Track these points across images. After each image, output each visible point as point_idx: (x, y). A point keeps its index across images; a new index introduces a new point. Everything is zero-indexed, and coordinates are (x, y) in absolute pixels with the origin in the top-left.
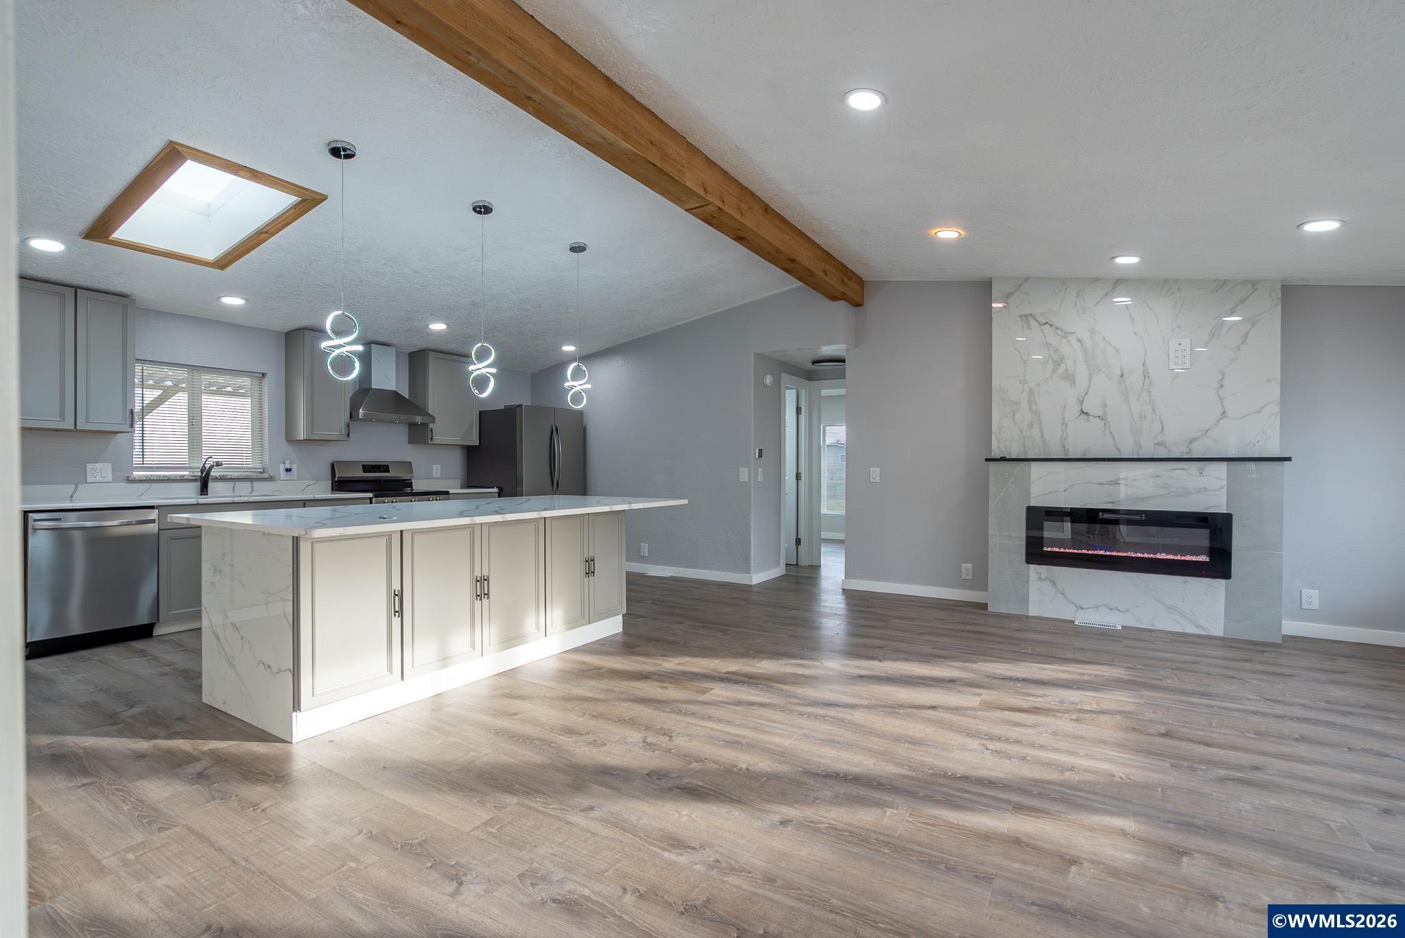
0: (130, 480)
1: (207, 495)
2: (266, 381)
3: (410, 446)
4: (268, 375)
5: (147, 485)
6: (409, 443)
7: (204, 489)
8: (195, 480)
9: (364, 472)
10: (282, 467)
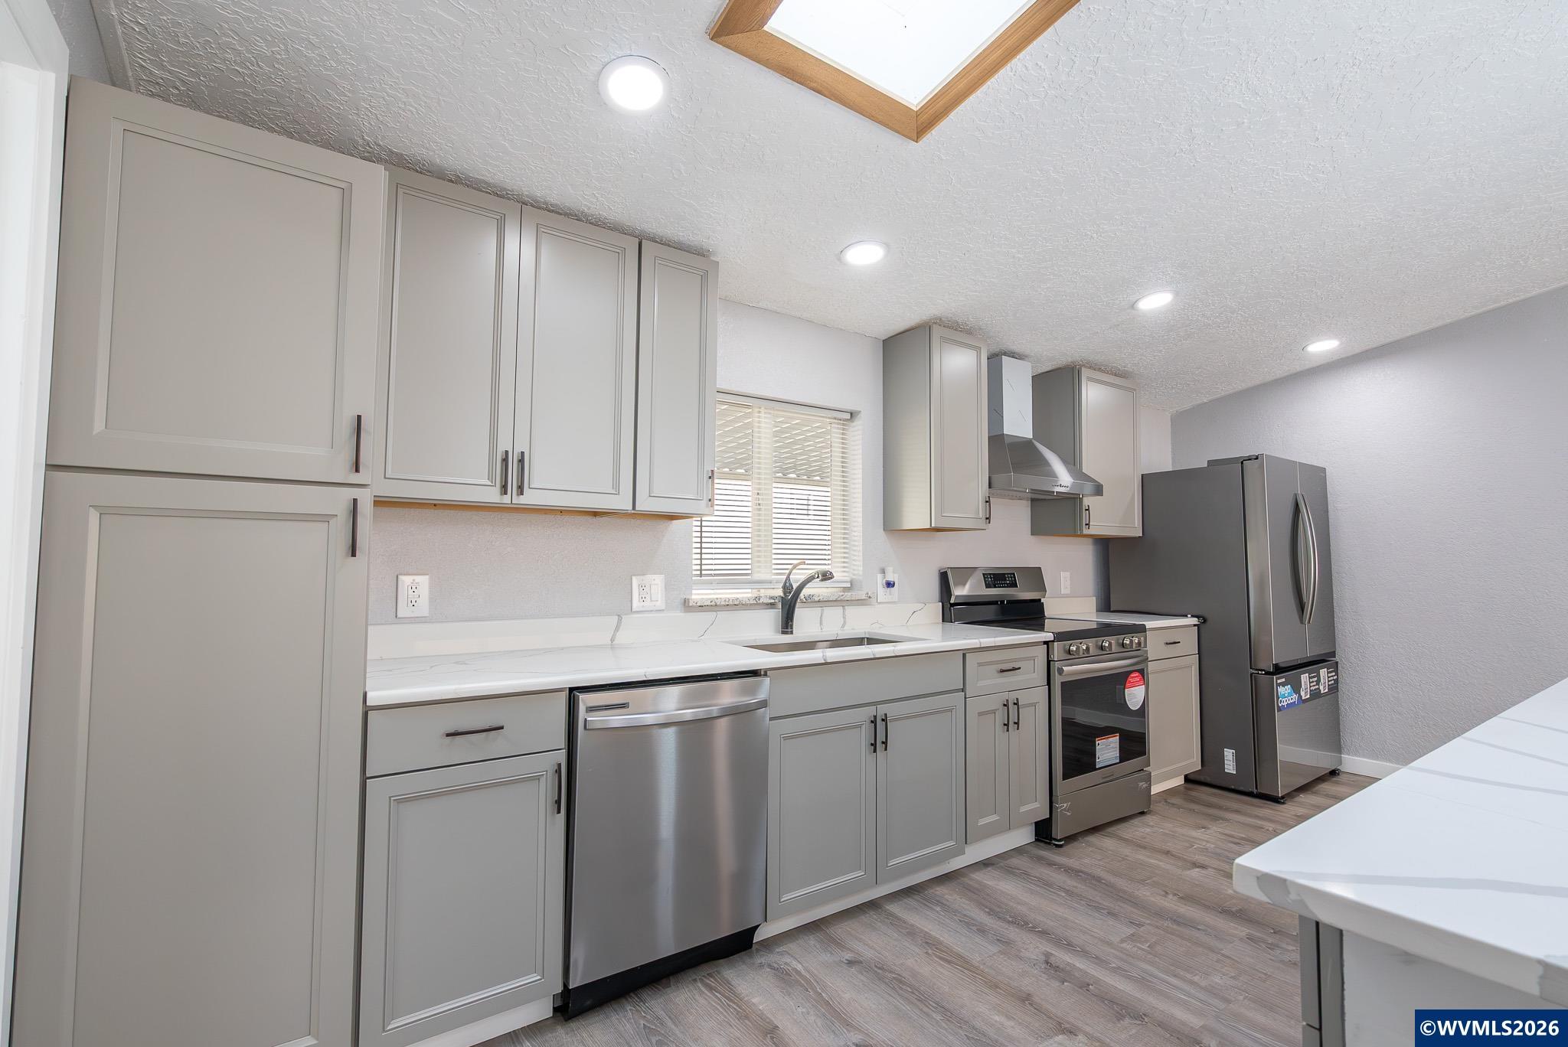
0: (687, 606)
1: (792, 633)
2: (858, 425)
3: (1032, 537)
4: (862, 415)
5: (709, 616)
6: (1033, 534)
7: (787, 623)
8: (772, 605)
9: (988, 586)
10: (880, 581)
